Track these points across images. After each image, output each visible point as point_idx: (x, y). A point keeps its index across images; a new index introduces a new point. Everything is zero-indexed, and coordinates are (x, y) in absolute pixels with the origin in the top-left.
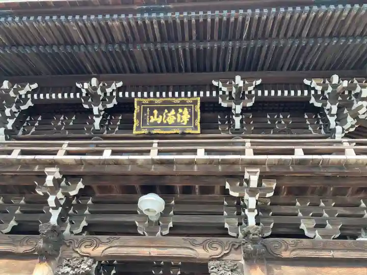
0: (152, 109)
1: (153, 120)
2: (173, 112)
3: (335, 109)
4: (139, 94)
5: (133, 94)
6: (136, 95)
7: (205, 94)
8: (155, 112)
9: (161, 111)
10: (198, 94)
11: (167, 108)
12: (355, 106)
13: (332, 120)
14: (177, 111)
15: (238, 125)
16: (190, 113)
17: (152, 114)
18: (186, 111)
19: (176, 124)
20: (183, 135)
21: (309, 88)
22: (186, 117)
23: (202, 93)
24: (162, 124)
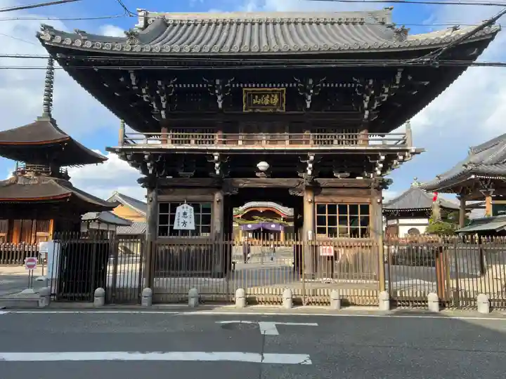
0: (254, 95)
1: (255, 102)
2: (268, 96)
3: (368, 98)
4: (246, 85)
5: (242, 85)
6: (244, 85)
7: (289, 85)
8: (257, 97)
9: (260, 96)
10: (284, 85)
11: (263, 94)
12: (381, 96)
13: (366, 105)
14: (270, 96)
15: (308, 106)
16: (279, 97)
17: (254, 98)
18: (276, 96)
19: (270, 105)
20: (275, 114)
21: (356, 83)
22: (276, 100)
23: (287, 85)
24: (261, 105)
